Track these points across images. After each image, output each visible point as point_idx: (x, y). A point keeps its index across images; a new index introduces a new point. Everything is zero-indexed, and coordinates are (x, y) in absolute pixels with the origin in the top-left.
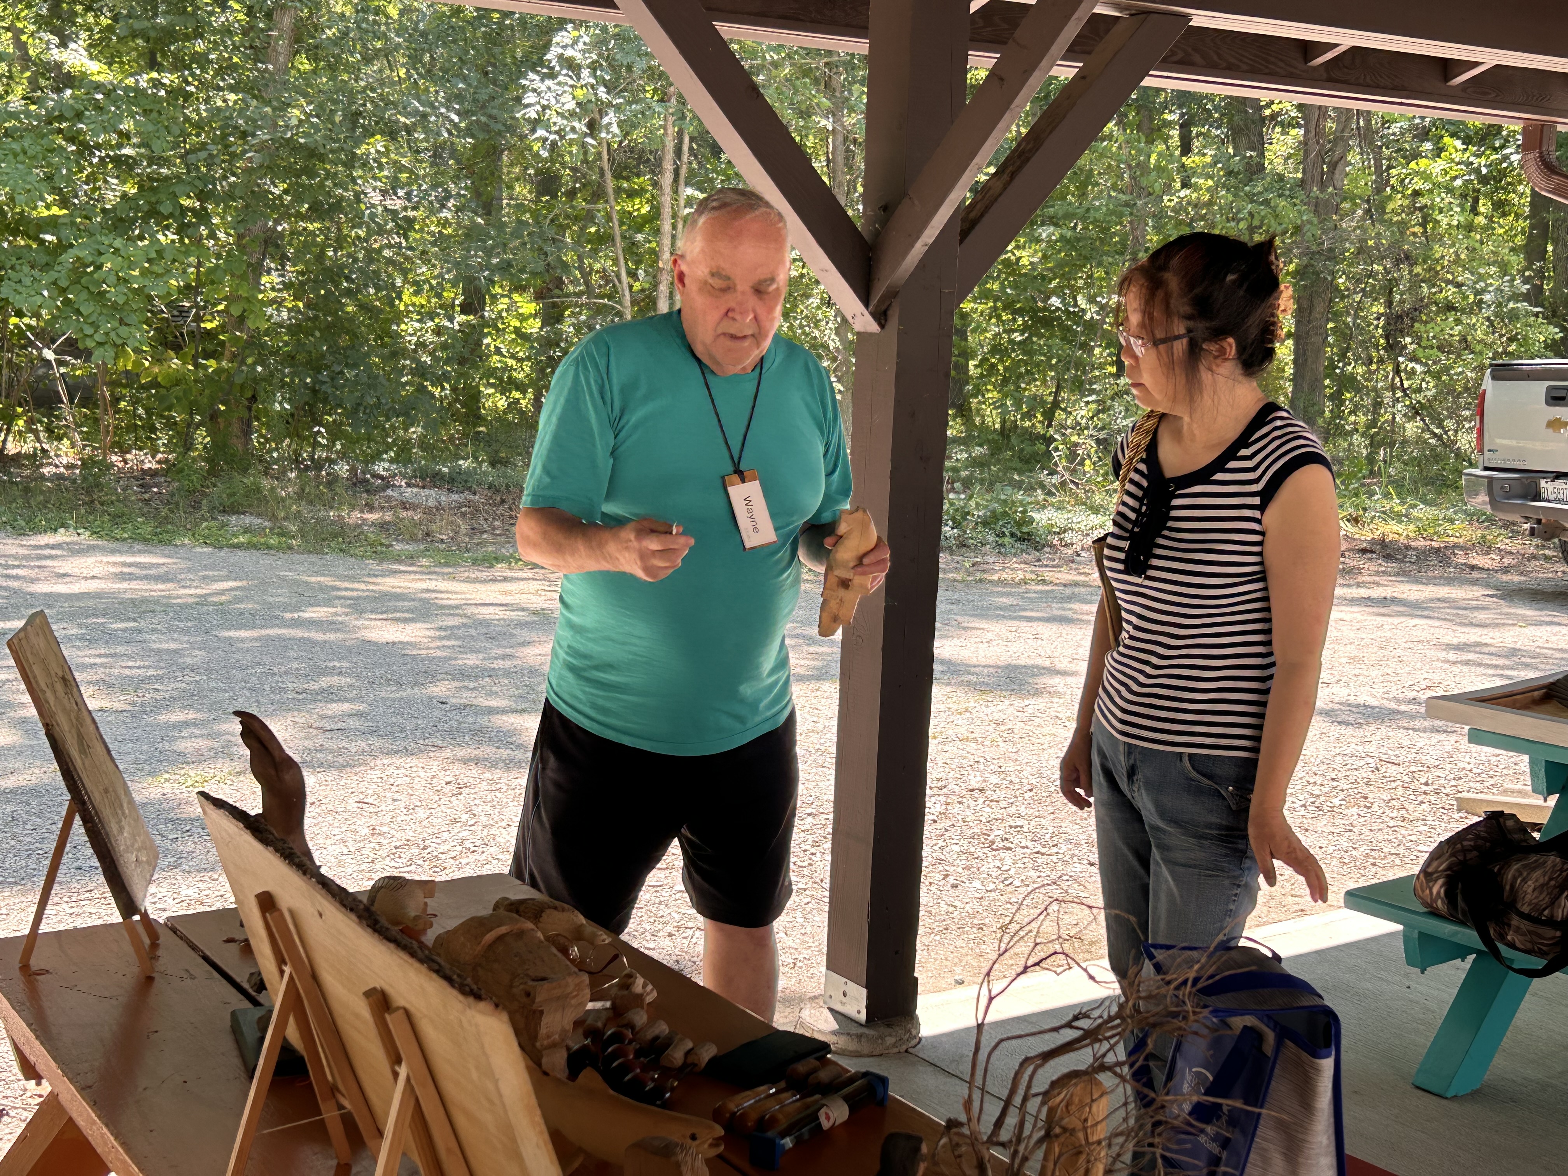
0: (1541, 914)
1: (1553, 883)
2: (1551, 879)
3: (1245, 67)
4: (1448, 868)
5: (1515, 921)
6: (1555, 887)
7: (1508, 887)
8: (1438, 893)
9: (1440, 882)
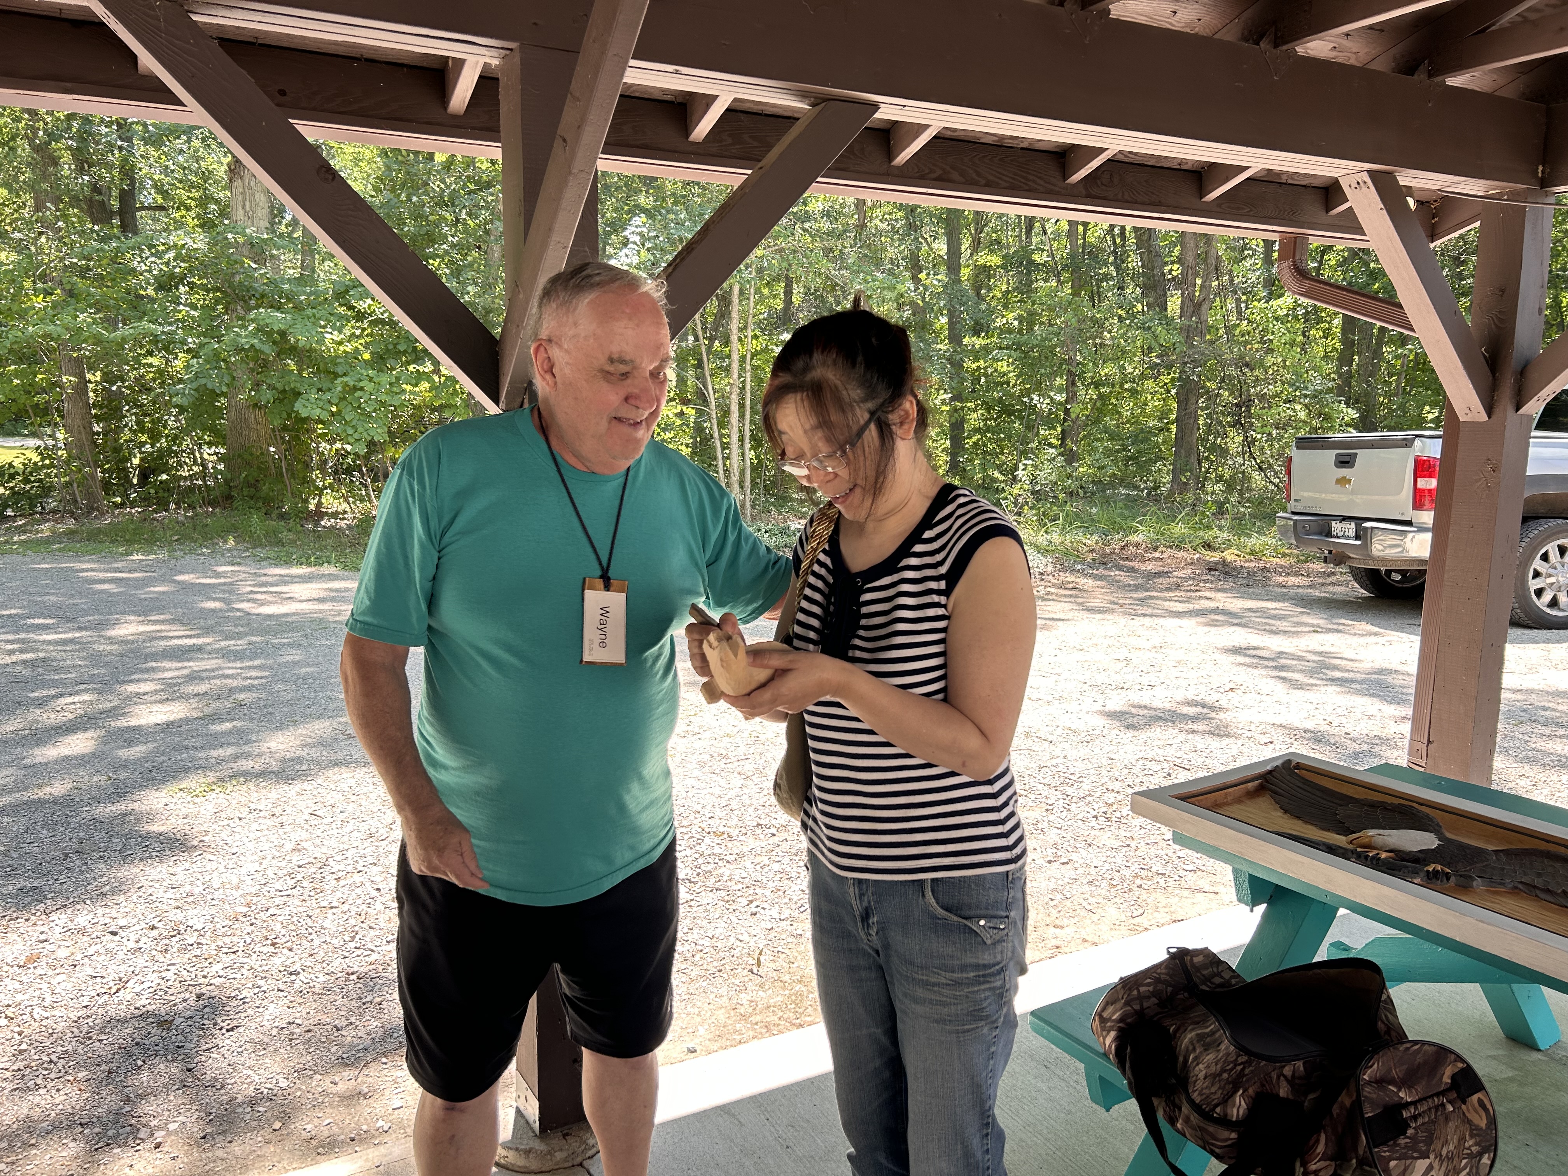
0: (1213, 1110)
1: (1225, 1075)
2: (1223, 1070)
3: (1004, 184)
4: (1121, 1020)
5: (1186, 1109)
6: (1228, 1082)
7: (1181, 1059)
8: (1110, 1046)
9: (1113, 1034)
